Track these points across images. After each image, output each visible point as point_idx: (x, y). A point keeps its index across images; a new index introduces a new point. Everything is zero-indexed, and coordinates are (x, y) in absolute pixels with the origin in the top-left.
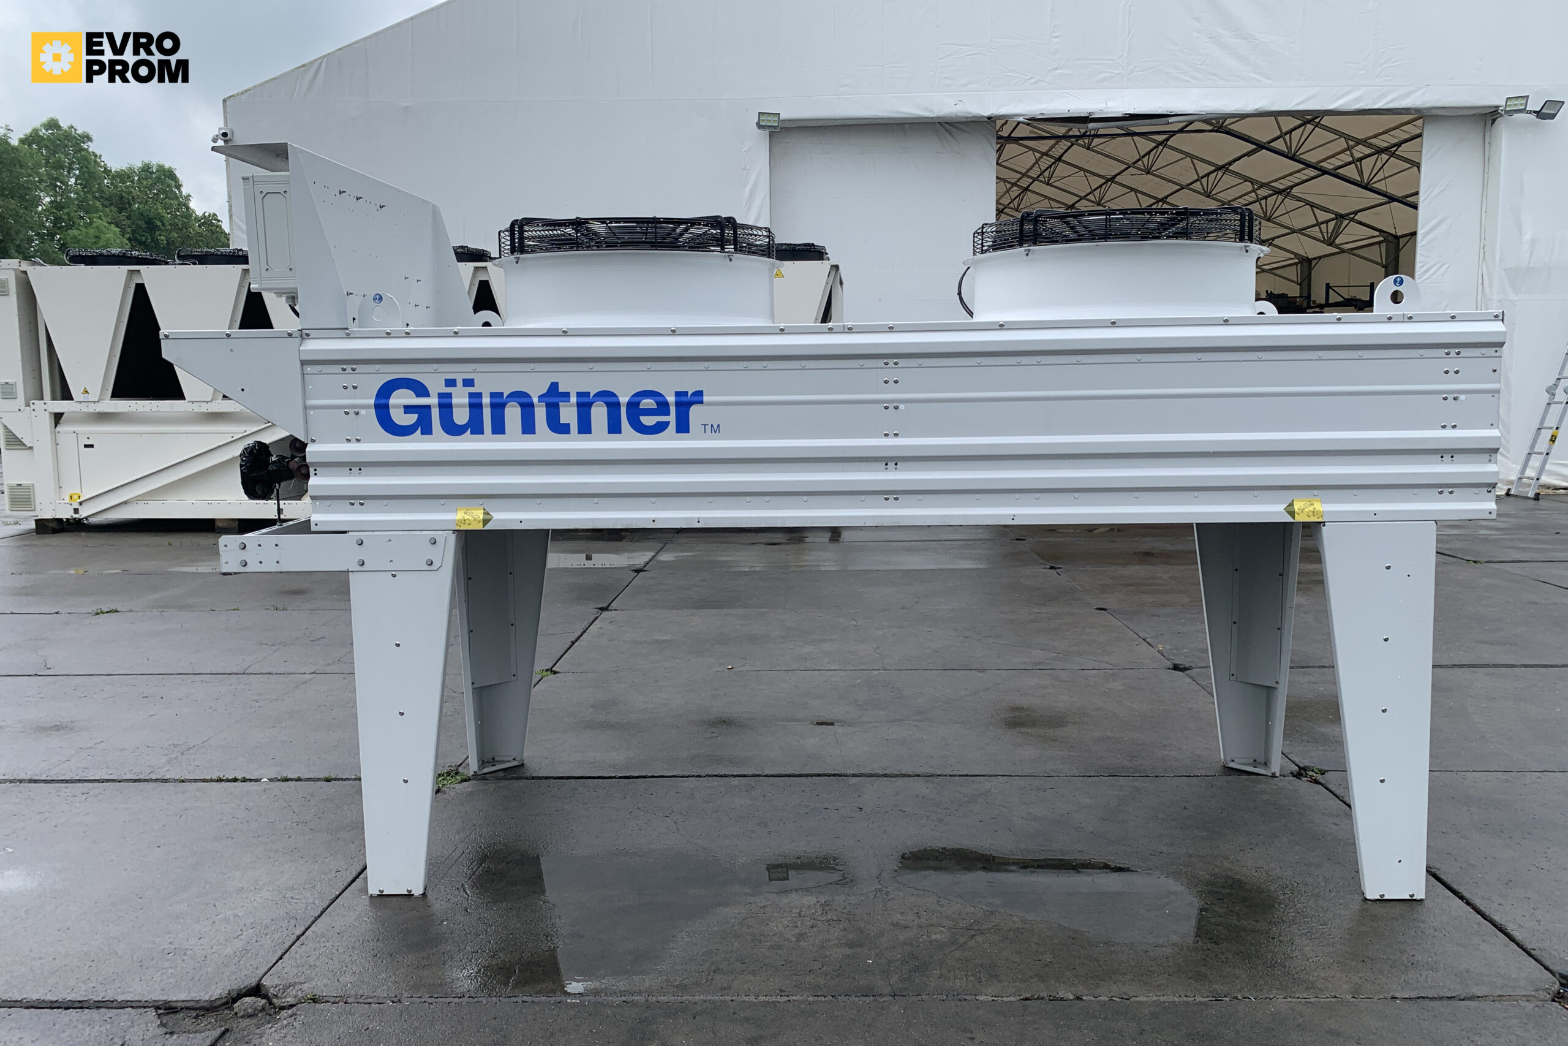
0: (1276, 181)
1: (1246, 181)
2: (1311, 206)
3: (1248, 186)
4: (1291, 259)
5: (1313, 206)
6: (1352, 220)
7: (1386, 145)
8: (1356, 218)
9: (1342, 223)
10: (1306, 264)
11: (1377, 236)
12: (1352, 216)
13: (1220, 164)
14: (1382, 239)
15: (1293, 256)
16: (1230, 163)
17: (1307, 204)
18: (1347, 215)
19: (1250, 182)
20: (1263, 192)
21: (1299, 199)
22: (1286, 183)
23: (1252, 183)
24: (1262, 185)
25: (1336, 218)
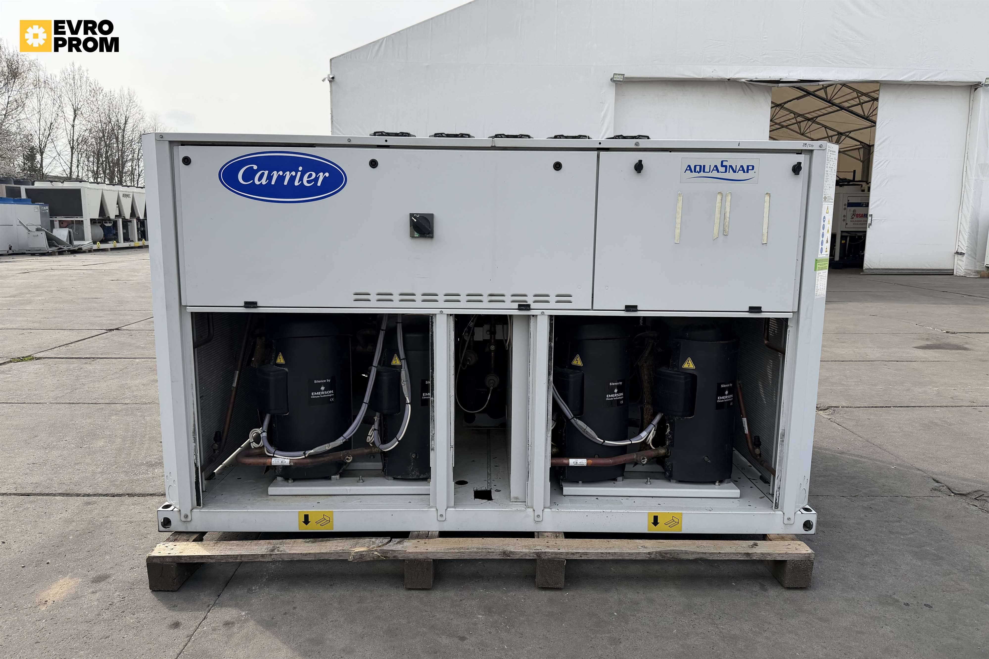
8: (849, 135)
11: (859, 145)
14: (862, 146)
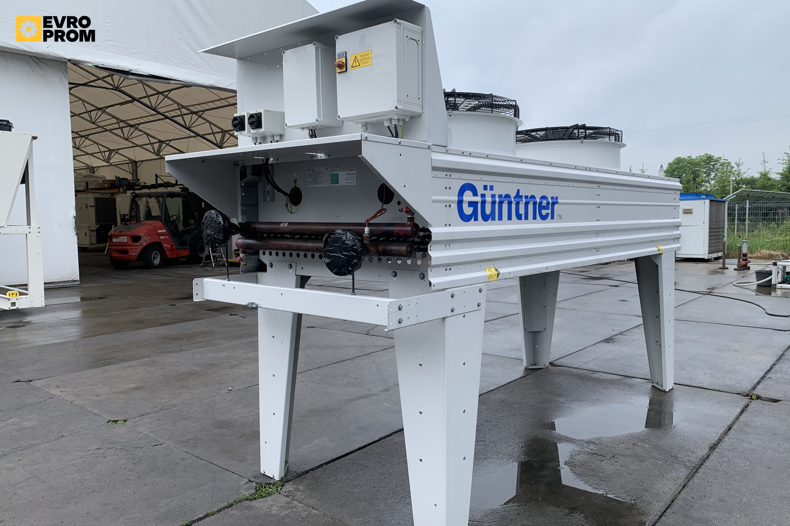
0: (130, 120)
1: (113, 118)
2: (147, 135)
3: (114, 120)
4: (125, 161)
5: (148, 135)
6: (168, 145)
7: (197, 110)
9: (162, 145)
10: (135, 164)
12: (168, 142)
13: (99, 107)
15: (127, 159)
16: (107, 107)
17: (145, 134)
18: (165, 141)
19: (115, 118)
20: (122, 124)
21: (140, 131)
22: (136, 122)
23: (117, 120)
24: (122, 121)
25: (159, 142)
